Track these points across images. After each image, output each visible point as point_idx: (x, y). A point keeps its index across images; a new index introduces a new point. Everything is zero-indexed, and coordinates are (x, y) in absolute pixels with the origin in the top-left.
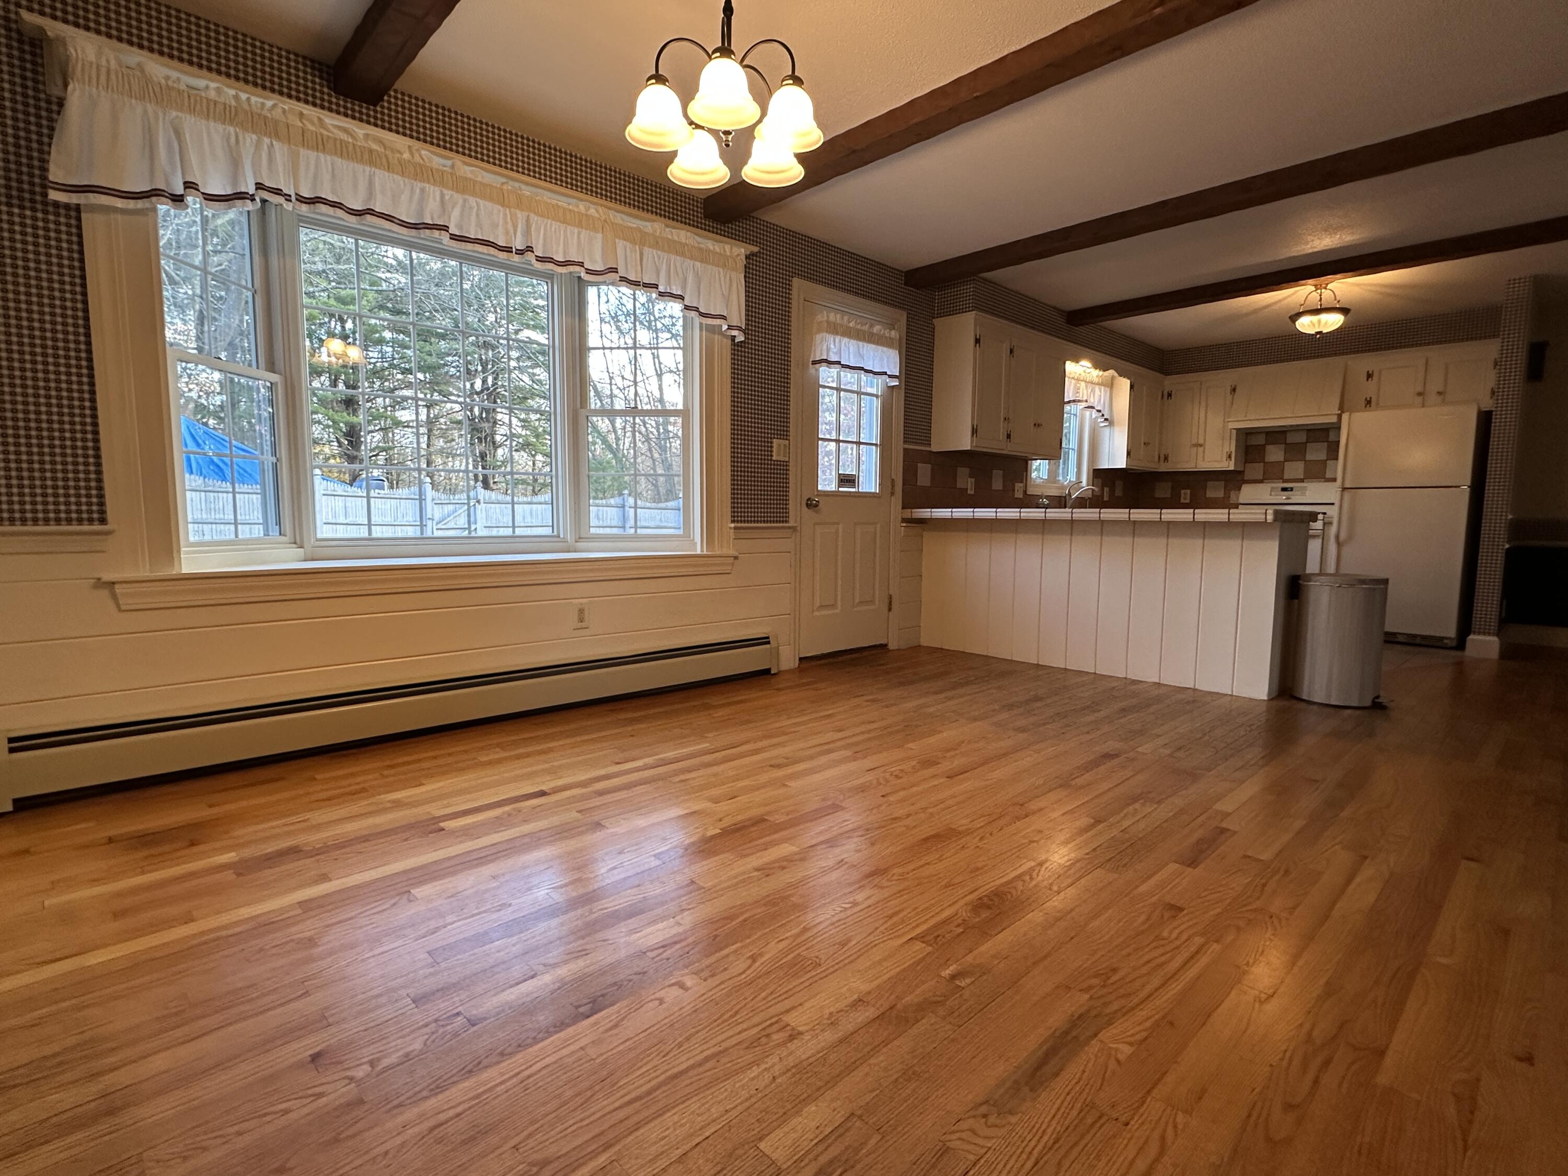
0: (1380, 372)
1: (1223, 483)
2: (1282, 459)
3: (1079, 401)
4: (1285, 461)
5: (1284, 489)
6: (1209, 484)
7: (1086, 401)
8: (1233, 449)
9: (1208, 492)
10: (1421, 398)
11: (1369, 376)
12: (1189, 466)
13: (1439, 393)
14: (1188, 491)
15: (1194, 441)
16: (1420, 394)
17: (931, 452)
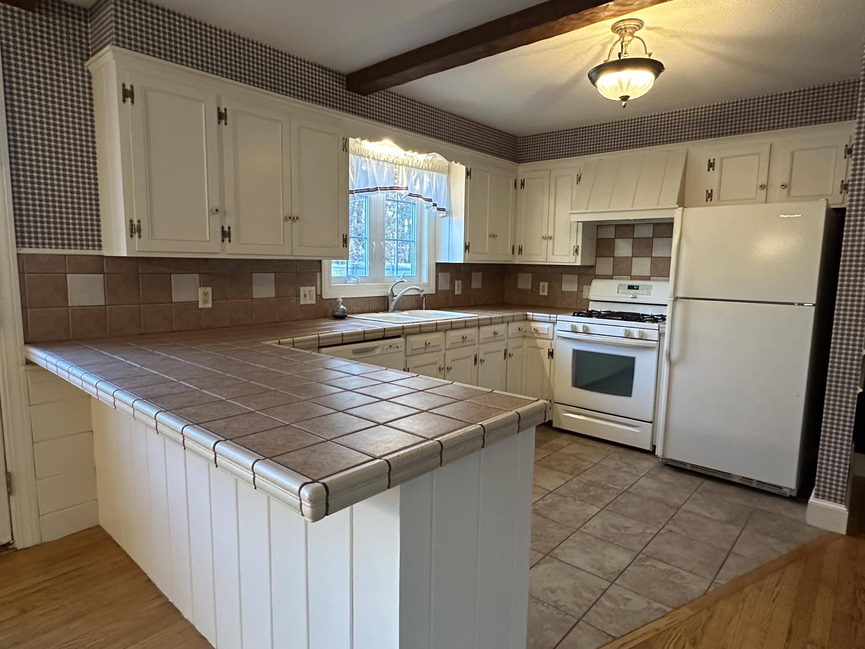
0: (722, 160)
1: (577, 276)
2: (630, 254)
3: (398, 188)
4: (632, 257)
5: (631, 287)
6: (565, 277)
7: (407, 189)
8: (580, 244)
9: (564, 285)
10: (764, 191)
11: (711, 165)
12: (539, 259)
13: (784, 186)
14: (546, 284)
15: (544, 234)
16: (762, 187)
17: (103, 257)
